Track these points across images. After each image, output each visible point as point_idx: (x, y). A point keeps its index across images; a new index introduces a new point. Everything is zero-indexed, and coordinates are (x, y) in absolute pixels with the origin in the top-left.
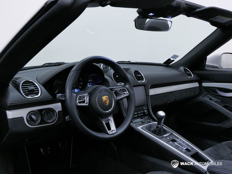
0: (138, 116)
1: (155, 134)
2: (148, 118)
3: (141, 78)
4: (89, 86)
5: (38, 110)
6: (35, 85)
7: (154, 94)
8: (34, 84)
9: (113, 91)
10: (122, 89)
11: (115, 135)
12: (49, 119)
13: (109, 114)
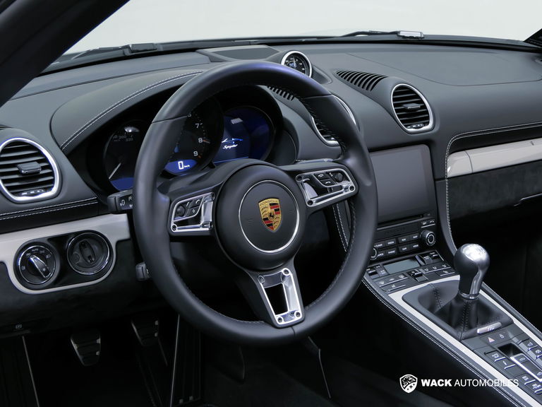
0: (398, 250)
1: (449, 323)
2: (435, 261)
3: (419, 116)
4: (226, 147)
5: (51, 239)
6: (43, 155)
7: (469, 171)
8: (40, 153)
9: (300, 178)
10: (332, 172)
11: (298, 329)
12: (88, 266)
13: (283, 259)
